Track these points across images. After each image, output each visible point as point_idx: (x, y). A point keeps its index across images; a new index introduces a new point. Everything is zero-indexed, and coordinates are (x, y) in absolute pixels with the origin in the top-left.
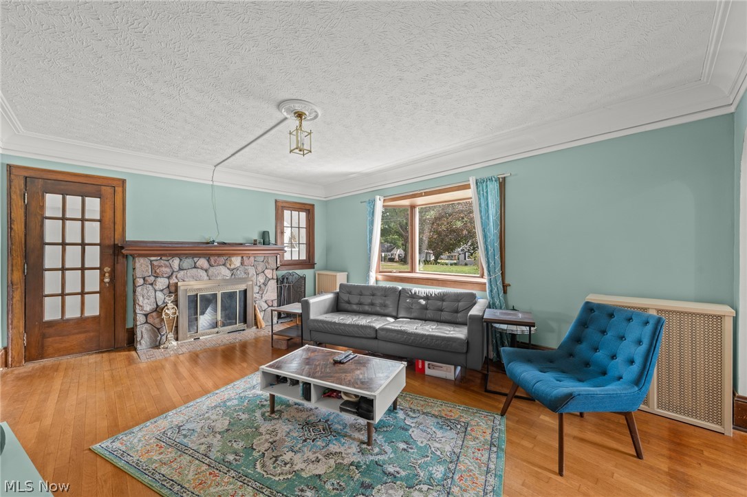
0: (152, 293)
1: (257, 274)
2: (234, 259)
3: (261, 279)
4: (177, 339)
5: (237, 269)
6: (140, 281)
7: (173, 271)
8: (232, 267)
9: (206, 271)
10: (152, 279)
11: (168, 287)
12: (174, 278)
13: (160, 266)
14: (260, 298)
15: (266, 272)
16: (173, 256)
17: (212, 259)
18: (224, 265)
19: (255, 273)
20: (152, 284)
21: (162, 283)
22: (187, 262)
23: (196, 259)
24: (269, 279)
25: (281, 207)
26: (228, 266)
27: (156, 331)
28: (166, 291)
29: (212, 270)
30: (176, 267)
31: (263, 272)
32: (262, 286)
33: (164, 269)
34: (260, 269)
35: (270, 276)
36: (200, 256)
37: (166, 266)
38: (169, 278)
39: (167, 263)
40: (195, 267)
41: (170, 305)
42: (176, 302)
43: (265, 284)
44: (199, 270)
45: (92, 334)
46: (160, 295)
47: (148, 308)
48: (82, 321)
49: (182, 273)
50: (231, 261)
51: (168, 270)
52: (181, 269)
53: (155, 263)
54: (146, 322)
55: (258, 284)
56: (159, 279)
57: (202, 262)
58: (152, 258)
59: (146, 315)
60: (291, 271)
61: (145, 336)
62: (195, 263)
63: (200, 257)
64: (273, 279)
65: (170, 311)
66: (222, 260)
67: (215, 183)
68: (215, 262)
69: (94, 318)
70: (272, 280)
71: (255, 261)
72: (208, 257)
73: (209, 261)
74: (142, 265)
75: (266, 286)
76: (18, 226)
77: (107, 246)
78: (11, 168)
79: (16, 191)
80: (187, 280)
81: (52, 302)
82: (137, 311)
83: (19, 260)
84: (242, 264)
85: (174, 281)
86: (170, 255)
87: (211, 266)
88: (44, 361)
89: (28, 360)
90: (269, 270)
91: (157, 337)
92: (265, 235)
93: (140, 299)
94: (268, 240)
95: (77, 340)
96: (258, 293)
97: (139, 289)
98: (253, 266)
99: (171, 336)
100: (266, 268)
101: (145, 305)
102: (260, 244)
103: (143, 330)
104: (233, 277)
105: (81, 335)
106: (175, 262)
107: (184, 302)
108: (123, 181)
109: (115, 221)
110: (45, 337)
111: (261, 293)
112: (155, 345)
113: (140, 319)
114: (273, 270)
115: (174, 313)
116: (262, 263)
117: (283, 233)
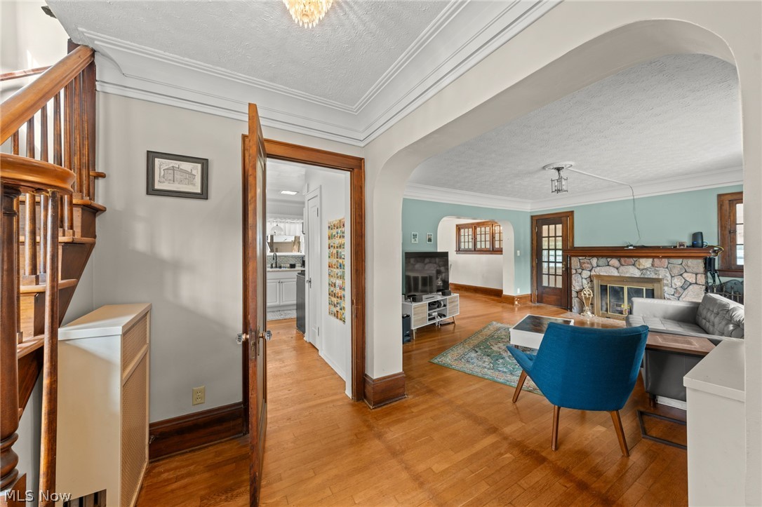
0: (580, 279)
1: (672, 277)
2: (643, 261)
3: (678, 282)
4: (593, 313)
5: (646, 269)
6: (574, 271)
7: (593, 267)
8: (641, 267)
9: (617, 269)
10: (580, 271)
11: (590, 277)
12: (593, 271)
13: (585, 263)
15: (685, 275)
16: (593, 256)
17: (622, 260)
18: (634, 265)
19: (670, 277)
20: (580, 274)
21: (586, 274)
22: (603, 261)
23: (609, 259)
24: (691, 284)
26: (638, 266)
27: (582, 305)
28: (588, 280)
29: (622, 268)
30: (595, 265)
31: (681, 275)
32: (679, 289)
33: (586, 265)
34: (676, 272)
35: (692, 280)
36: (612, 257)
37: (588, 263)
38: (590, 271)
39: (589, 261)
40: (608, 265)
41: (588, 289)
42: (592, 288)
43: (684, 288)
44: (611, 267)
46: (585, 281)
47: (578, 288)
48: (555, 289)
49: (598, 268)
50: (640, 262)
51: (589, 266)
52: (598, 266)
53: (581, 261)
54: (577, 297)
55: (674, 287)
56: (584, 271)
57: (614, 262)
58: (580, 258)
59: (577, 292)
61: (576, 305)
62: (608, 262)
64: (696, 283)
65: (587, 292)
66: (632, 260)
67: (635, 197)
68: (625, 262)
69: (559, 289)
70: (695, 285)
71: (669, 263)
72: (618, 257)
73: (619, 261)
74: (575, 262)
75: (685, 289)
76: (535, 242)
77: (564, 250)
78: (532, 217)
79: (534, 226)
80: (601, 274)
81: (545, 278)
82: (573, 289)
83: (534, 257)
84: (653, 265)
85: (593, 273)
86: (589, 256)
87: (622, 265)
88: (542, 305)
89: (538, 302)
90: (690, 274)
91: (583, 307)
92: (697, 236)
93: (574, 282)
94: (700, 242)
95: (553, 298)
96: (673, 295)
97: (573, 276)
98: (667, 268)
99: (586, 308)
100: (686, 271)
101: (576, 286)
102: (682, 247)
103: (575, 301)
104: (642, 276)
105: (555, 297)
106: (594, 261)
107: (597, 289)
108: (572, 212)
109: (568, 236)
110: (543, 293)
111: (677, 295)
112: (581, 311)
113: (574, 294)
114: (696, 274)
115: (589, 295)
116: (681, 266)
117: (733, 232)
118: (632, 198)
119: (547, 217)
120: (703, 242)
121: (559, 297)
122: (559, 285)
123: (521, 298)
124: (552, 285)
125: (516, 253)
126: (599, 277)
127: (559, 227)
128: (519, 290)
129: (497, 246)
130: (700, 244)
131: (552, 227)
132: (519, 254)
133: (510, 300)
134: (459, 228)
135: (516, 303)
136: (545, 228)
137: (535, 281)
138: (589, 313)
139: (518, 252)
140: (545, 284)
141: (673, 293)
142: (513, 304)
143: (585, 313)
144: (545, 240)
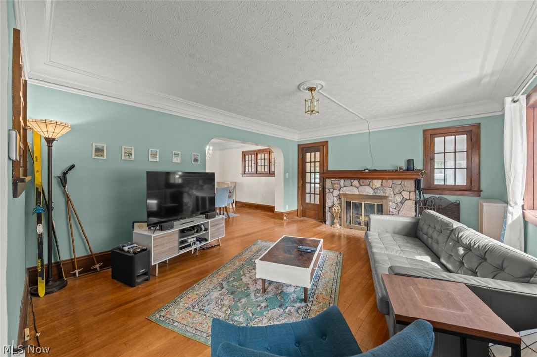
0: (332, 197)
1: (394, 194)
2: (375, 182)
3: (398, 199)
4: (340, 225)
5: (377, 188)
6: (327, 191)
7: (341, 187)
8: (374, 187)
9: (358, 188)
10: (332, 190)
11: (339, 195)
12: (341, 190)
13: (335, 184)
14: (397, 213)
15: (403, 193)
16: (341, 178)
17: (361, 181)
18: (369, 185)
19: (393, 194)
20: (332, 193)
21: (336, 193)
22: (348, 182)
23: (352, 181)
24: (406, 200)
25: (429, 136)
26: (372, 186)
27: (333, 218)
28: (338, 197)
29: (361, 188)
30: (342, 185)
31: (400, 193)
32: (399, 204)
33: (336, 185)
34: (397, 190)
35: (407, 197)
36: (354, 178)
37: (337, 184)
38: (339, 190)
39: (338, 182)
40: (352, 185)
41: (337, 205)
42: (340, 204)
44: (354, 187)
46: (335, 199)
47: (330, 205)
49: (345, 188)
50: (373, 182)
51: (338, 186)
52: (344, 186)
53: (333, 182)
54: (330, 212)
55: (396, 202)
56: (335, 191)
57: (356, 182)
58: (332, 179)
59: (330, 208)
60: (437, 196)
61: (329, 218)
62: (352, 183)
63: (354, 179)
64: (410, 199)
65: (337, 207)
66: (367, 181)
67: (370, 131)
68: (363, 183)
69: (318, 205)
70: (409, 201)
71: (392, 183)
72: (359, 179)
73: (359, 182)
74: (328, 182)
75: (402, 204)
76: (300, 167)
77: (321, 173)
78: (299, 145)
79: (300, 154)
80: (347, 193)
81: (307, 196)
82: (327, 205)
83: (300, 179)
84: (382, 185)
85: (341, 192)
86: (339, 178)
87: (361, 185)
88: (305, 218)
89: (302, 216)
90: (406, 192)
91: (333, 220)
92: (410, 162)
93: (327, 199)
94: (412, 167)
95: (313, 213)
96: (395, 209)
97: (327, 194)
98: (391, 187)
99: (336, 221)
100: (403, 190)
101: (329, 203)
102: (401, 171)
103: (328, 215)
104: (375, 194)
105: (314, 212)
106: (342, 182)
107: (344, 205)
108: (327, 142)
109: (324, 162)
110: (306, 209)
111: (397, 209)
112: (333, 223)
113: (327, 210)
114: (410, 192)
115: (338, 210)
116: (399, 186)
117: (432, 159)
118: (368, 131)
119: (309, 146)
120: (414, 167)
121: (317, 212)
122: (318, 202)
123: (288, 214)
124: (312, 202)
125: (285, 175)
126: (345, 195)
127: (318, 154)
128: (287, 206)
129: (273, 169)
130: (412, 169)
131: (313, 154)
132: (287, 177)
133: (280, 216)
134: (244, 154)
135: (285, 218)
136: (308, 154)
137: (300, 199)
138: (338, 225)
139: (287, 174)
140: (307, 201)
141: (394, 207)
142: (282, 219)
143: (335, 226)
144: (308, 165)
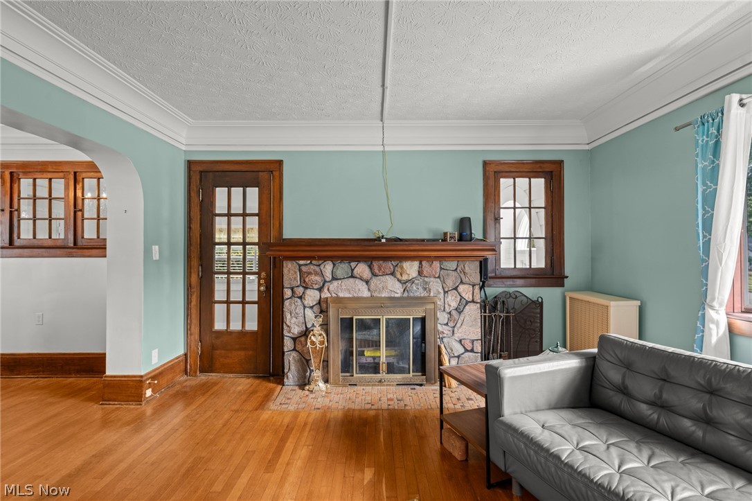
0: (300, 310)
1: (445, 292)
2: (406, 265)
3: (452, 301)
4: (326, 381)
5: (411, 281)
6: (288, 293)
7: (325, 282)
8: (405, 278)
9: (367, 282)
10: (301, 290)
11: (319, 303)
12: (326, 290)
13: (310, 273)
14: (450, 333)
15: (461, 288)
16: (325, 258)
17: (376, 265)
18: (393, 274)
19: (442, 292)
20: (300, 298)
21: (312, 297)
22: (343, 268)
23: (353, 264)
24: (467, 303)
25: (493, 172)
26: (399, 276)
27: (304, 363)
28: (316, 309)
29: (375, 282)
30: (328, 276)
31: (456, 289)
32: (454, 313)
33: (314, 278)
34: (450, 283)
35: (468, 297)
36: (359, 259)
37: (316, 274)
38: (320, 290)
39: (317, 269)
40: (352, 277)
41: (317, 330)
42: (325, 326)
43: (459, 311)
44: (357, 281)
45: (250, 353)
46: (309, 313)
47: (296, 330)
48: (242, 334)
49: (335, 283)
50: (402, 268)
51: (318, 278)
52: (334, 279)
53: (304, 269)
54: (294, 349)
55: (447, 310)
56: (309, 292)
57: (362, 269)
58: (302, 262)
59: (294, 339)
60: (511, 290)
61: (293, 368)
62: (352, 270)
63: (359, 261)
64: (473, 301)
65: (317, 337)
66: (389, 265)
67: (387, 149)
68: (380, 269)
69: (252, 333)
70: (472, 304)
71: (441, 269)
72: (369, 260)
73: (370, 267)
74: (290, 271)
75: (460, 313)
76: (196, 226)
77: (263, 245)
78: (190, 164)
79: (194, 187)
80: (341, 295)
81: (219, 310)
82: (285, 333)
83: (195, 263)
84: (420, 273)
85: (325, 294)
86: (320, 258)
87: (374, 275)
88: (213, 376)
89: (202, 371)
90: (466, 286)
91: (305, 371)
92: (464, 223)
93: (288, 316)
94: (468, 233)
95: (238, 356)
96: (447, 324)
97: (287, 303)
98: (439, 277)
99: (317, 374)
100: (462, 282)
101: (293, 326)
102: (452, 241)
103: (291, 359)
104: (406, 295)
105: (242, 353)
106: (328, 268)
107: (334, 326)
108: (280, 163)
109: (270, 214)
110: (214, 348)
111: (451, 324)
112: (304, 383)
113: (288, 344)
114: (473, 286)
115: (322, 343)
116: (454, 273)
117: (497, 219)
118: (381, 148)
119: (226, 167)
120: (471, 233)
122: (252, 325)
123: (158, 375)
124: (236, 326)
125: (147, 252)
126: (338, 300)
127: (253, 192)
128: (155, 353)
129: (89, 232)
130: (468, 238)
131: (237, 192)
132: (156, 256)
133: (129, 389)
135: (149, 393)
136: (221, 193)
137: (195, 322)
138: (322, 385)
139: (156, 248)
140: (219, 325)
141: (446, 322)
142: (139, 398)
143: (311, 387)
144: (220, 223)
